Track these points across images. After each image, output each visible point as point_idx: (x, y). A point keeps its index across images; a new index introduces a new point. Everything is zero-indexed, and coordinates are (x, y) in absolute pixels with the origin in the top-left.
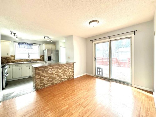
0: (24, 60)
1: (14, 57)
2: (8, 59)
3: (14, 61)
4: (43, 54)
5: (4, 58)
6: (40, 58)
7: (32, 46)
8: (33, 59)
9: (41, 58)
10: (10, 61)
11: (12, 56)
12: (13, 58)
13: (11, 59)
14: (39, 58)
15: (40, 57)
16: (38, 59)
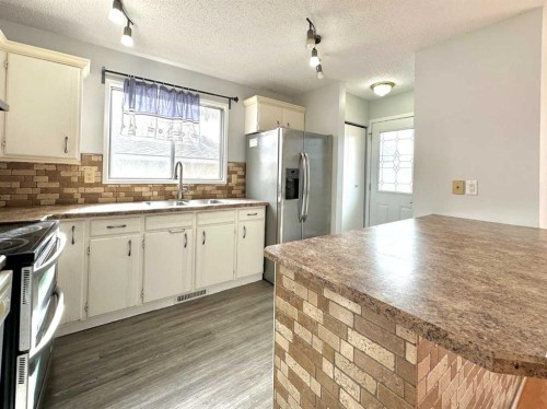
0: (153, 187)
1: (100, 169)
2: (67, 182)
3: (99, 195)
4: (240, 160)
5: (46, 173)
6: (229, 180)
7: (195, 107)
8: (196, 185)
9: (234, 177)
10: (76, 192)
11: (87, 160)
12: (90, 175)
13: (81, 179)
14: (224, 181)
15: (229, 173)
16: (219, 188)
